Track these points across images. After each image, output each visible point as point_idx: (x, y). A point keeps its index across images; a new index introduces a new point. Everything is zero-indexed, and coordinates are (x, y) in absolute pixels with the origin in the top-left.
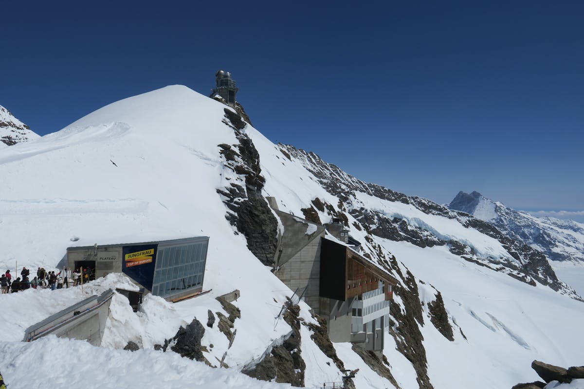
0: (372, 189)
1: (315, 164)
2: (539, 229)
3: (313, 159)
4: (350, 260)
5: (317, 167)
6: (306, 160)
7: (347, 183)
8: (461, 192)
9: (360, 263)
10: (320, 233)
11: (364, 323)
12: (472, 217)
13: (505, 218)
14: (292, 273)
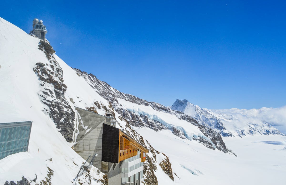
0: (128, 97)
1: (93, 81)
2: (217, 120)
3: (92, 78)
4: (121, 137)
5: (94, 83)
6: (88, 78)
7: (112, 93)
8: (177, 100)
9: (127, 139)
10: (102, 121)
11: (129, 177)
12: (183, 114)
13: (200, 114)
14: (84, 146)
